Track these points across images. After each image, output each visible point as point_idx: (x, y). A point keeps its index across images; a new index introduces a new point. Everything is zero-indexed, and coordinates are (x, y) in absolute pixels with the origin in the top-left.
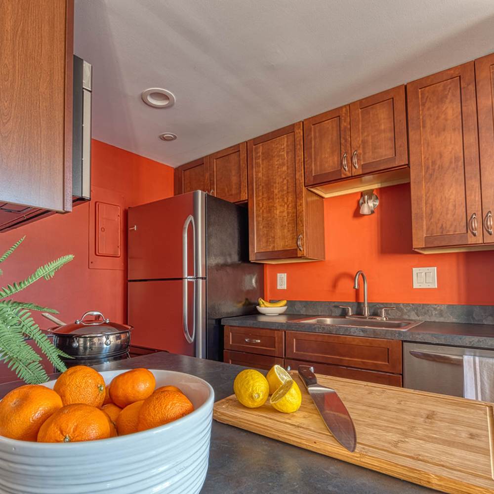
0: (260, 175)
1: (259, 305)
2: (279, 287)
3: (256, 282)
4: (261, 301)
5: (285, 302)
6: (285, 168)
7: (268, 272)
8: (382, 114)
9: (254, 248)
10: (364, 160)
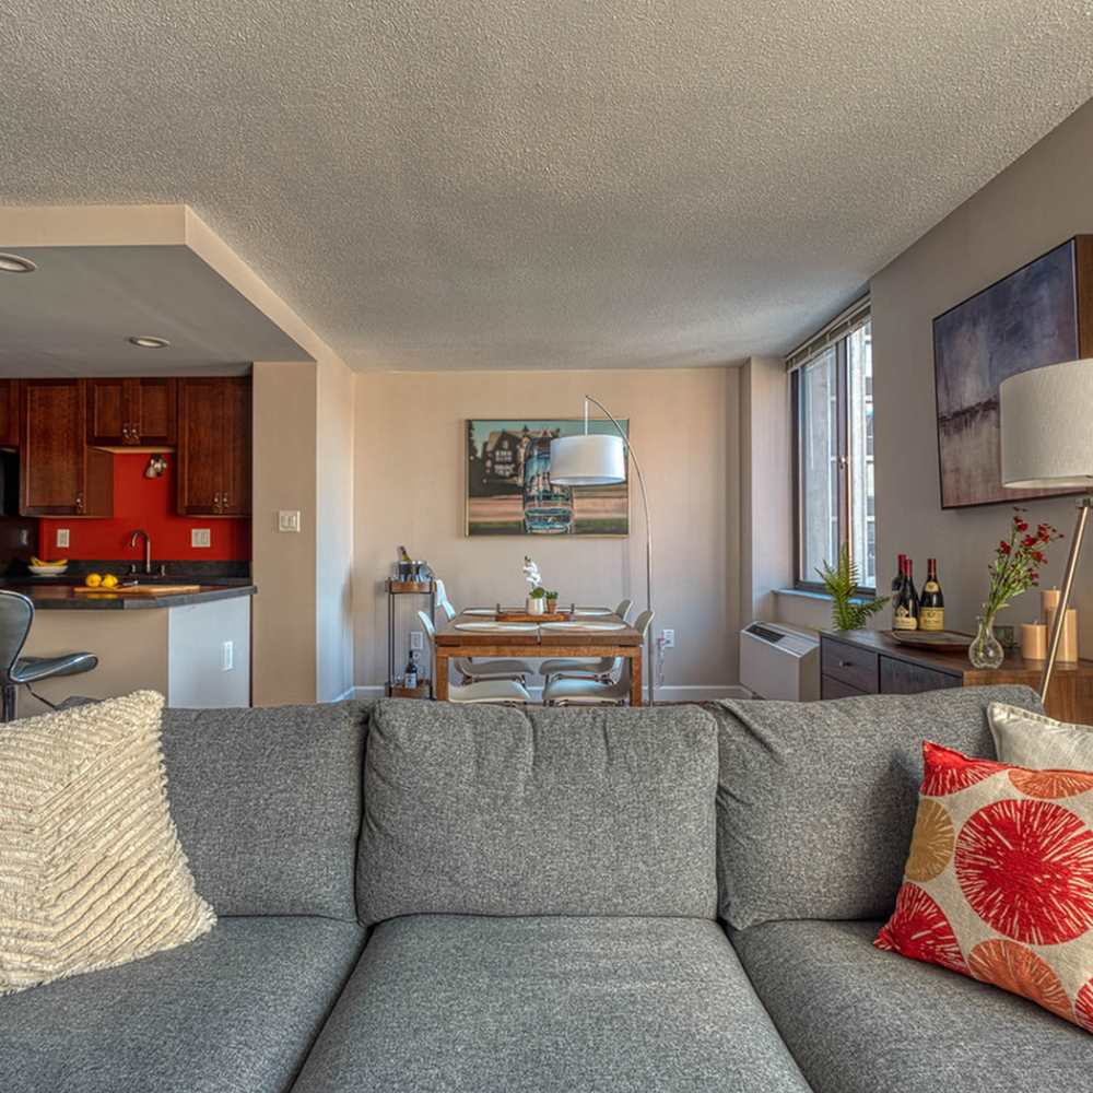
0: (36, 422)
1: (32, 564)
2: (59, 545)
3: (29, 538)
4: (34, 560)
5: (65, 561)
6: (65, 421)
7: (45, 528)
8: (158, 396)
9: (25, 499)
10: (143, 432)
